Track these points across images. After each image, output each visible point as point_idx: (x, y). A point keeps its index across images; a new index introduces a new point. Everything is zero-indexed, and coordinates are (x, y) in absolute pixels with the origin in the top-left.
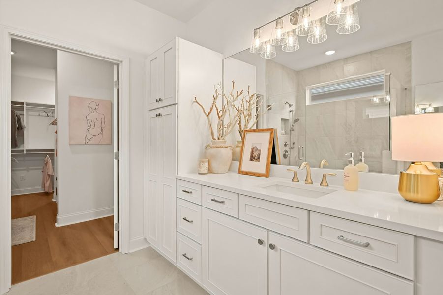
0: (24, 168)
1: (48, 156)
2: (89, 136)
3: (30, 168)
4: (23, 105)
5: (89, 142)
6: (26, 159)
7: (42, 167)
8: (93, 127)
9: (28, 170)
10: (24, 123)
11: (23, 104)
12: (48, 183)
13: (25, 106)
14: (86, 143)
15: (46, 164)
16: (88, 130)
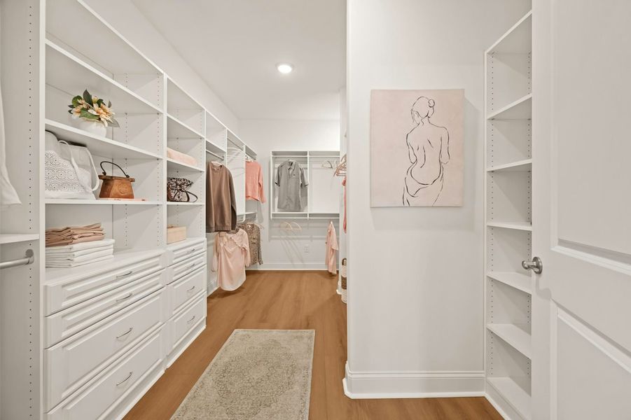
0: (309, 237)
1: (331, 223)
2: (413, 187)
3: (314, 237)
4: (306, 155)
5: (413, 201)
6: (311, 225)
7: (326, 237)
8: (420, 162)
9: (311, 239)
10: (307, 180)
11: (305, 153)
12: (332, 260)
13: (308, 156)
14: (406, 204)
15: (330, 233)
16: (410, 171)
